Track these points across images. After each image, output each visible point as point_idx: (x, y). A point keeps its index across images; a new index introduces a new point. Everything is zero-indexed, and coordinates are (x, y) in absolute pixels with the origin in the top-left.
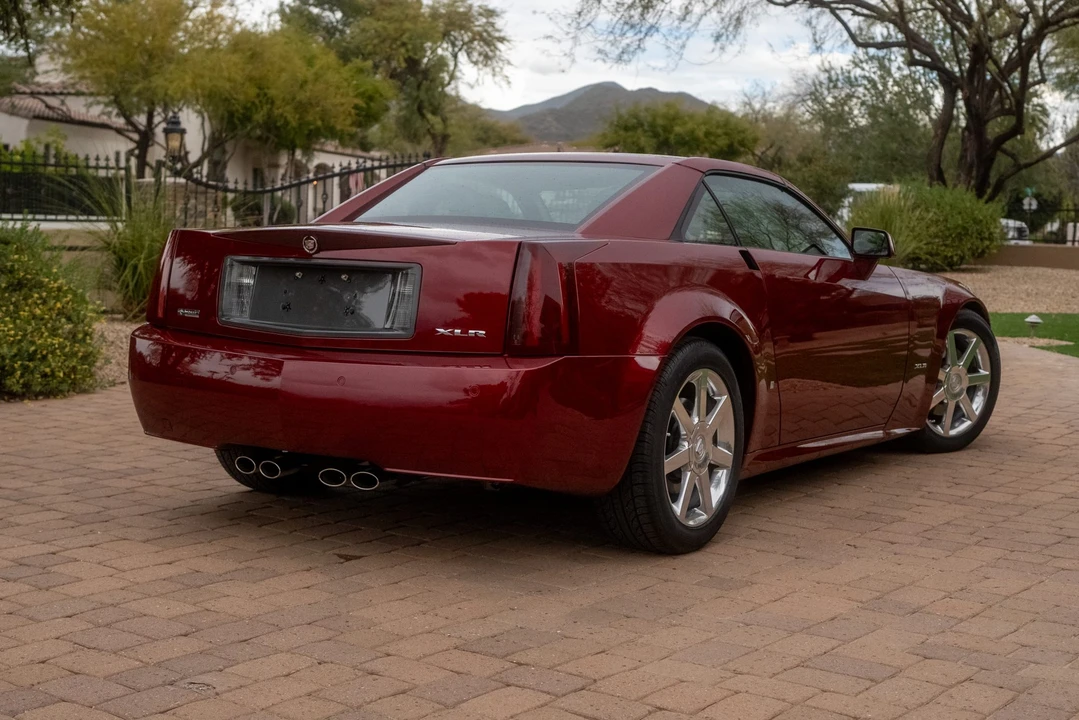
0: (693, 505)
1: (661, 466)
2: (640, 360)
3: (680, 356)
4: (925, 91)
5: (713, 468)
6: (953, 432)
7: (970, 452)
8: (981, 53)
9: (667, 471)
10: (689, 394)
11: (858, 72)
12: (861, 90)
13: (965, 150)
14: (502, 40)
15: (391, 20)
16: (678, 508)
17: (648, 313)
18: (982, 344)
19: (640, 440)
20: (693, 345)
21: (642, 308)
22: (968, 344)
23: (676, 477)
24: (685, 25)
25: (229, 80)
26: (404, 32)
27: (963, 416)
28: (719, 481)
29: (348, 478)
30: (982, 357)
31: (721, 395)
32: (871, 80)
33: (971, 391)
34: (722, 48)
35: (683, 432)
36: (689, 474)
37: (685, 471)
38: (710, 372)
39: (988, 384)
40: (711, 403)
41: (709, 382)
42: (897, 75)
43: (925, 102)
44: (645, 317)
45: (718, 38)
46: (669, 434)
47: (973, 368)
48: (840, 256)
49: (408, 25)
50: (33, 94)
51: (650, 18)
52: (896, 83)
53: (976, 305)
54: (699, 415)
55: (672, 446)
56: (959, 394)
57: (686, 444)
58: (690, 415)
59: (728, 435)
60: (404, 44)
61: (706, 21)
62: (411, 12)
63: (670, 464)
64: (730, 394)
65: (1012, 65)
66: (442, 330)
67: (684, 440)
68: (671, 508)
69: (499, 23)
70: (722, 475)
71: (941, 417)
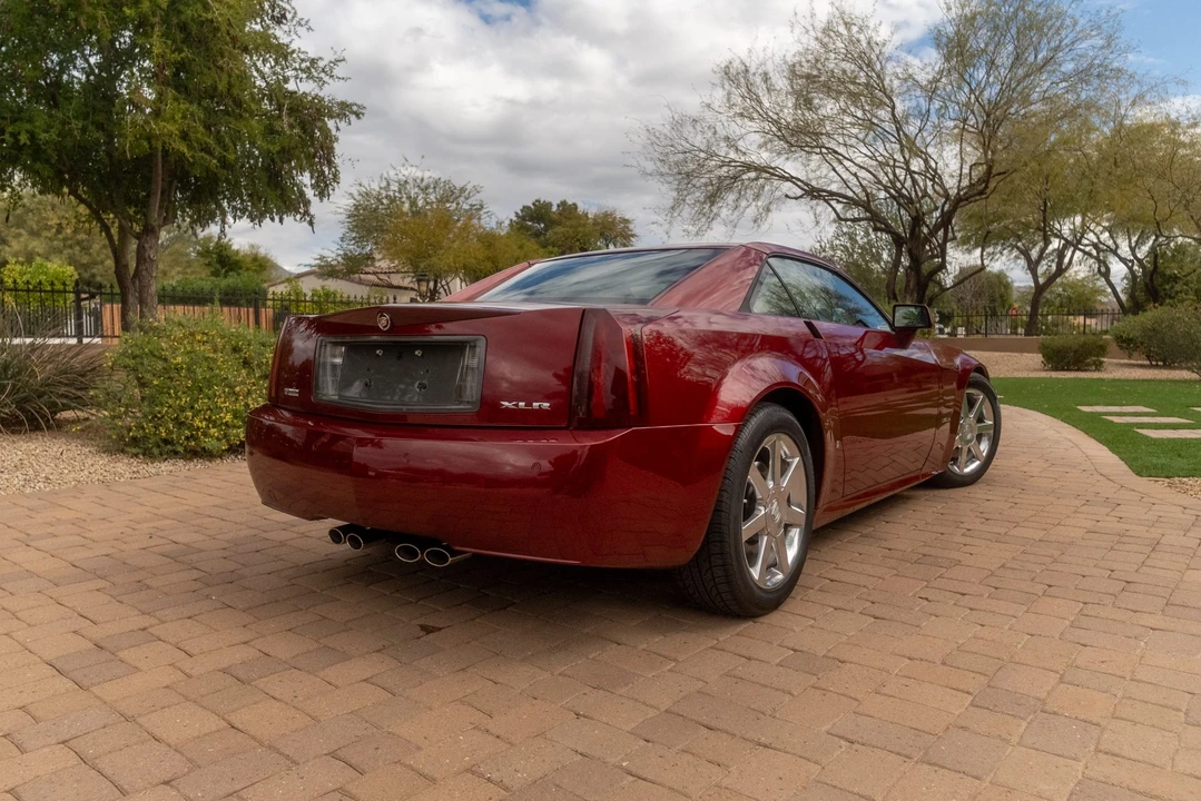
0: (770, 566)
1: (738, 532)
2: (716, 427)
3: (754, 423)
4: (877, 252)
5: (787, 527)
6: (967, 470)
7: (980, 485)
8: (917, 220)
9: (745, 538)
10: (764, 458)
11: (838, 242)
12: (839, 252)
13: (908, 281)
14: (633, 236)
15: (571, 227)
16: (755, 572)
17: (722, 379)
18: (987, 400)
19: (717, 510)
20: (766, 410)
21: (716, 374)
22: (976, 400)
23: (753, 541)
24: (736, 213)
25: (475, 258)
26: (578, 233)
27: (974, 457)
28: (792, 541)
29: (422, 554)
30: (987, 411)
31: (793, 457)
32: (845, 247)
33: (979, 438)
34: (759, 226)
35: (759, 496)
36: (766, 538)
37: (762, 535)
38: (784, 436)
39: (992, 432)
40: (785, 465)
41: (783, 446)
42: (860, 242)
43: (878, 258)
44: (719, 384)
45: (755, 221)
46: (745, 501)
47: (980, 419)
48: (883, 329)
49: (580, 229)
50: (375, 273)
51: (715, 209)
52: (860, 247)
53: (981, 369)
54: (773, 479)
55: (749, 512)
56: (970, 441)
57: (762, 508)
58: (765, 478)
59: (801, 495)
60: (578, 240)
61: (748, 210)
62: (582, 222)
63: (747, 529)
64: (802, 456)
65: (937, 228)
66: (506, 404)
67: (760, 505)
68: (749, 572)
69: (631, 226)
70: (795, 535)
71: (957, 459)
